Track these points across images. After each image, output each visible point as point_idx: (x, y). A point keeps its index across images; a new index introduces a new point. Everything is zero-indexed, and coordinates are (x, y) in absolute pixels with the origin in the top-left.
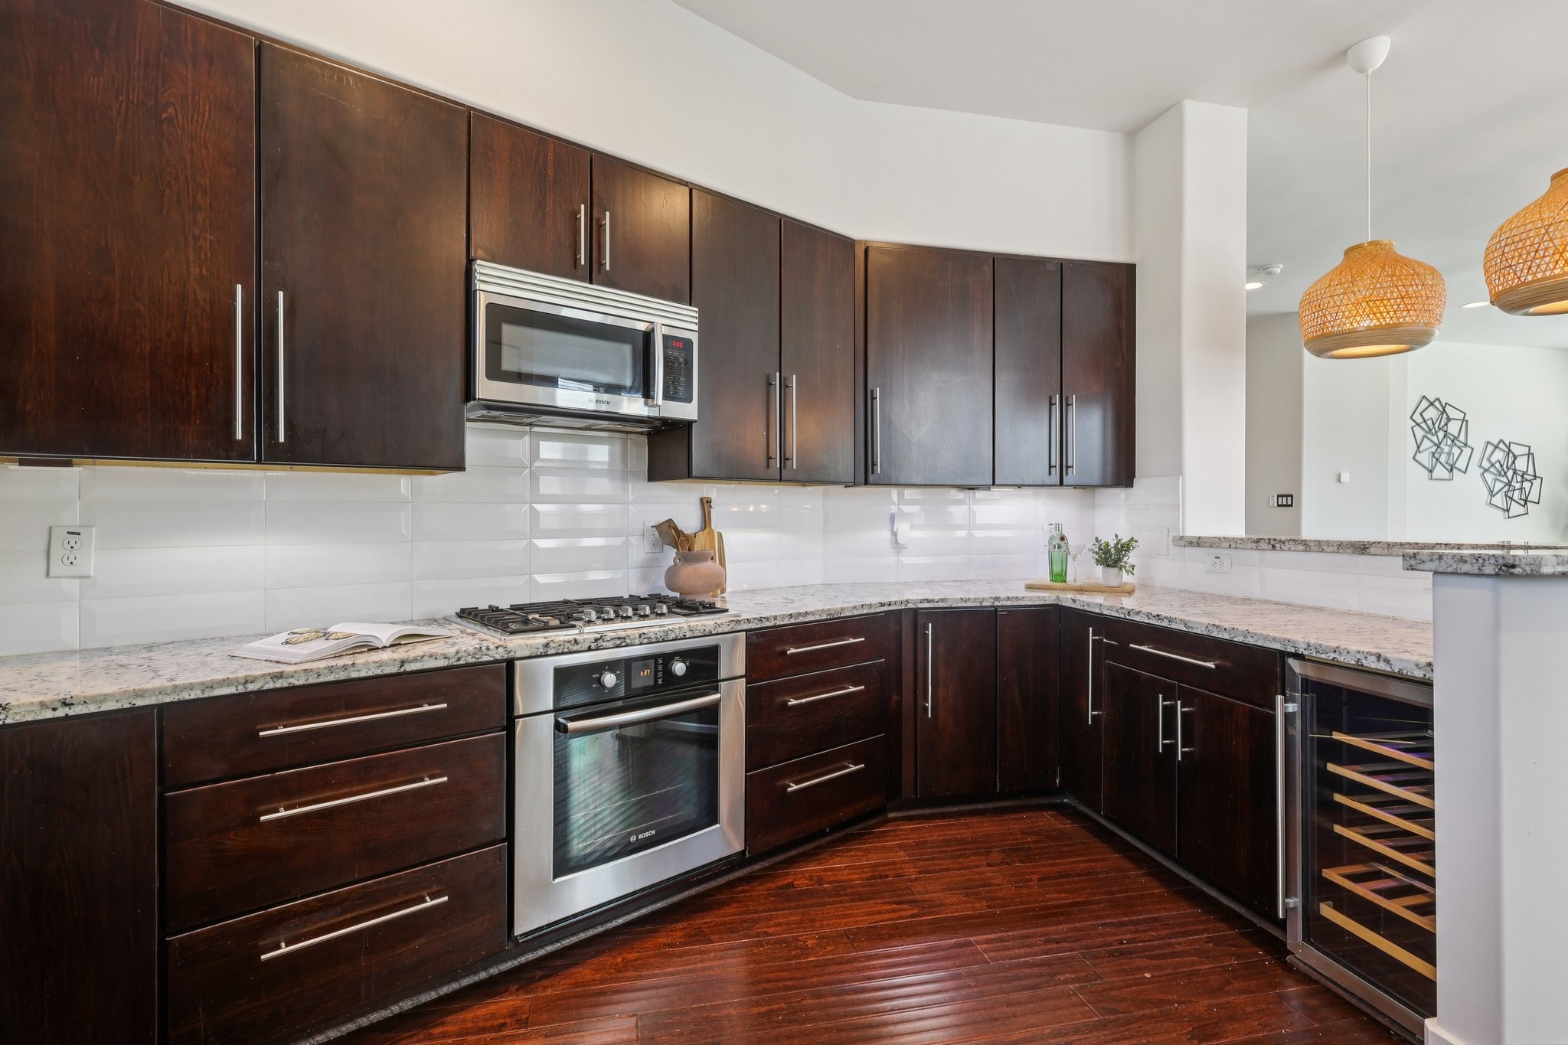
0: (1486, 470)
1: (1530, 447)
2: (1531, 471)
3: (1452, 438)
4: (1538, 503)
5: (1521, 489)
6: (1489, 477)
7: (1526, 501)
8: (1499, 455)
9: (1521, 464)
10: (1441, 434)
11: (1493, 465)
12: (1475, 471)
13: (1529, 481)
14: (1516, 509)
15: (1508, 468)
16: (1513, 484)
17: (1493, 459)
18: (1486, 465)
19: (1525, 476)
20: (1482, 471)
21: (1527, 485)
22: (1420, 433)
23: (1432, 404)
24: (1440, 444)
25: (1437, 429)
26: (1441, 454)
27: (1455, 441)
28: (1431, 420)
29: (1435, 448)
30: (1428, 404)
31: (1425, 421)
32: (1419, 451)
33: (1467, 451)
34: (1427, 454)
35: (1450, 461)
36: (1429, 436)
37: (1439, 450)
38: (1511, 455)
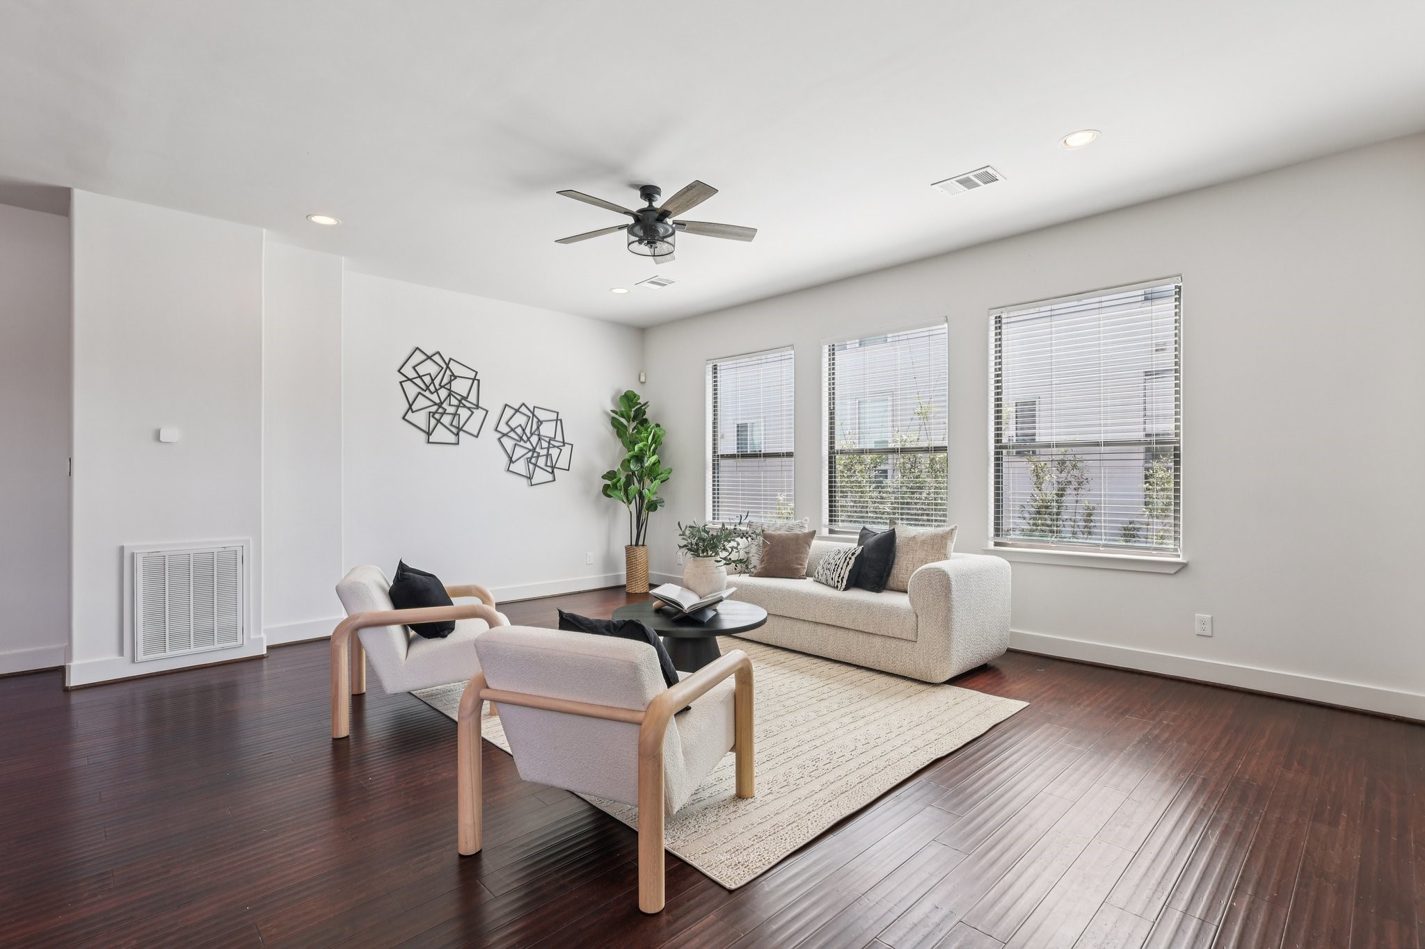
0: (504, 435)
1: (558, 413)
2: (559, 438)
3: (459, 397)
4: (568, 470)
5: (548, 455)
6: (509, 443)
7: (553, 467)
8: (519, 420)
9: (547, 430)
10: (443, 393)
11: (513, 430)
12: (489, 435)
13: (558, 447)
14: (540, 476)
15: (532, 434)
16: (536, 450)
17: (513, 424)
18: (504, 428)
19: (551, 442)
20: (499, 435)
21: (554, 452)
22: (412, 390)
23: (429, 358)
24: (442, 403)
25: (438, 387)
26: (442, 414)
27: (463, 401)
28: (429, 376)
29: (436, 407)
30: (425, 357)
31: (420, 377)
32: (412, 410)
33: (479, 414)
34: (424, 414)
35: (455, 423)
36: (427, 394)
37: (441, 410)
38: (535, 420)
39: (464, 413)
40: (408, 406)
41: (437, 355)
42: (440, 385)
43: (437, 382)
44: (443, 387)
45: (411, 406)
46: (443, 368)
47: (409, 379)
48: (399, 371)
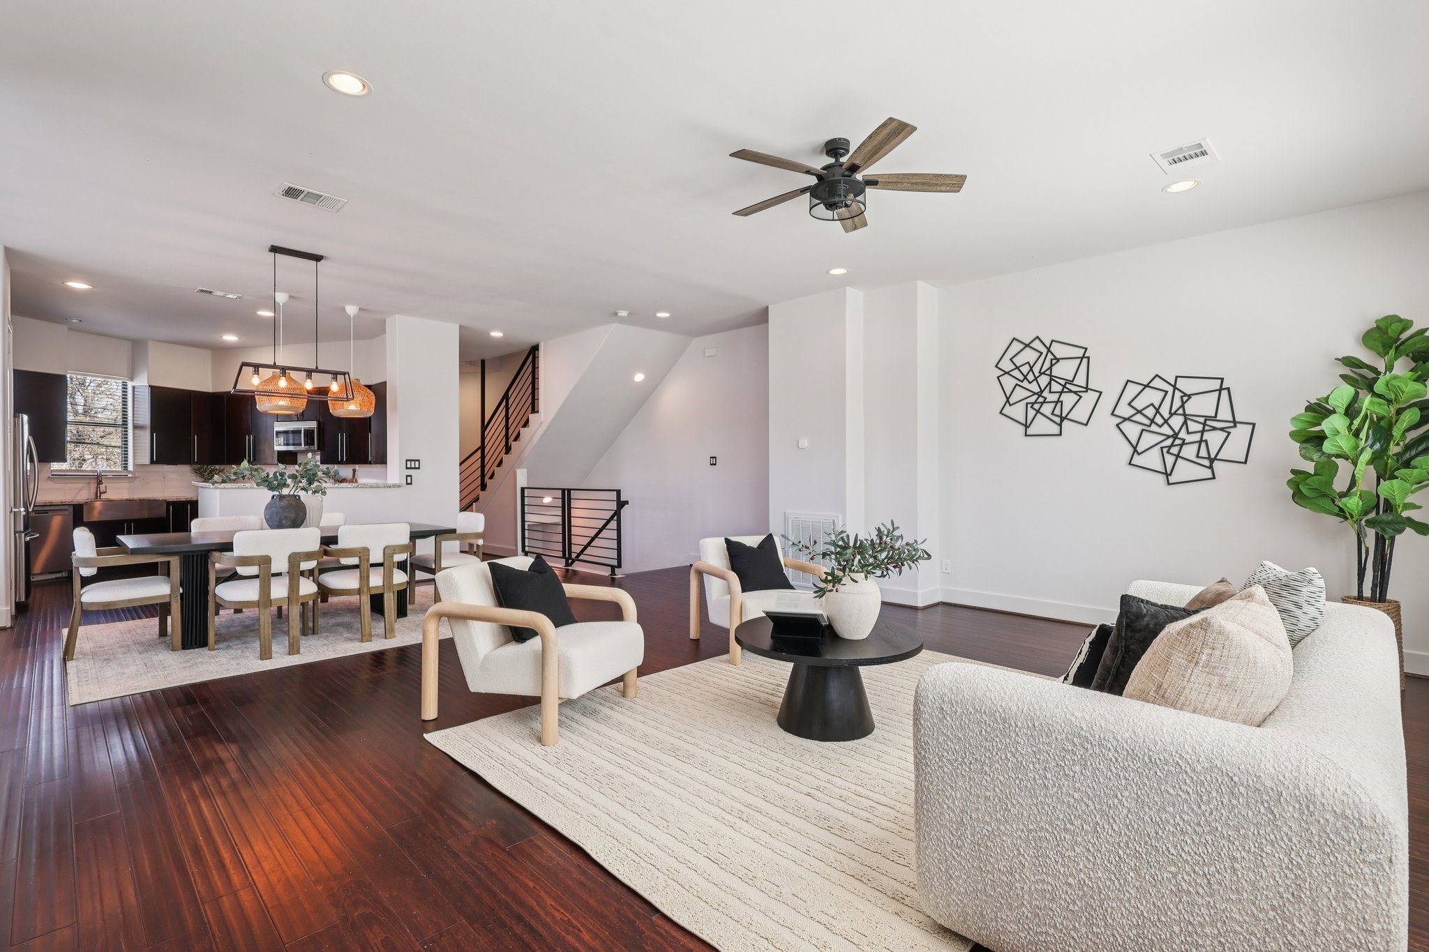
0: (1126, 420)
1: (1222, 379)
2: (1225, 414)
3: (1063, 382)
4: (1245, 463)
5: (1201, 441)
6: (1132, 430)
7: (1212, 459)
8: (1150, 398)
10: (1044, 380)
11: (1139, 412)
12: (1107, 423)
15: (1171, 414)
17: (1139, 403)
18: (1125, 412)
19: (1209, 423)
20: (1118, 421)
21: (1213, 437)
22: (1009, 383)
23: (1027, 346)
24: (1042, 391)
25: (1037, 375)
26: (1042, 403)
27: (1068, 386)
28: (1027, 365)
29: (1036, 397)
30: (1022, 346)
31: (1017, 368)
32: (1009, 403)
33: (1089, 398)
34: (1022, 405)
35: (1057, 412)
36: (1025, 384)
37: (1041, 400)
38: (1178, 394)
39: (1069, 399)
40: (1005, 400)
41: (1037, 341)
42: (1040, 372)
43: (1036, 369)
44: (1044, 373)
45: (1008, 399)
46: (1042, 353)
47: (1006, 373)
48: (996, 366)
